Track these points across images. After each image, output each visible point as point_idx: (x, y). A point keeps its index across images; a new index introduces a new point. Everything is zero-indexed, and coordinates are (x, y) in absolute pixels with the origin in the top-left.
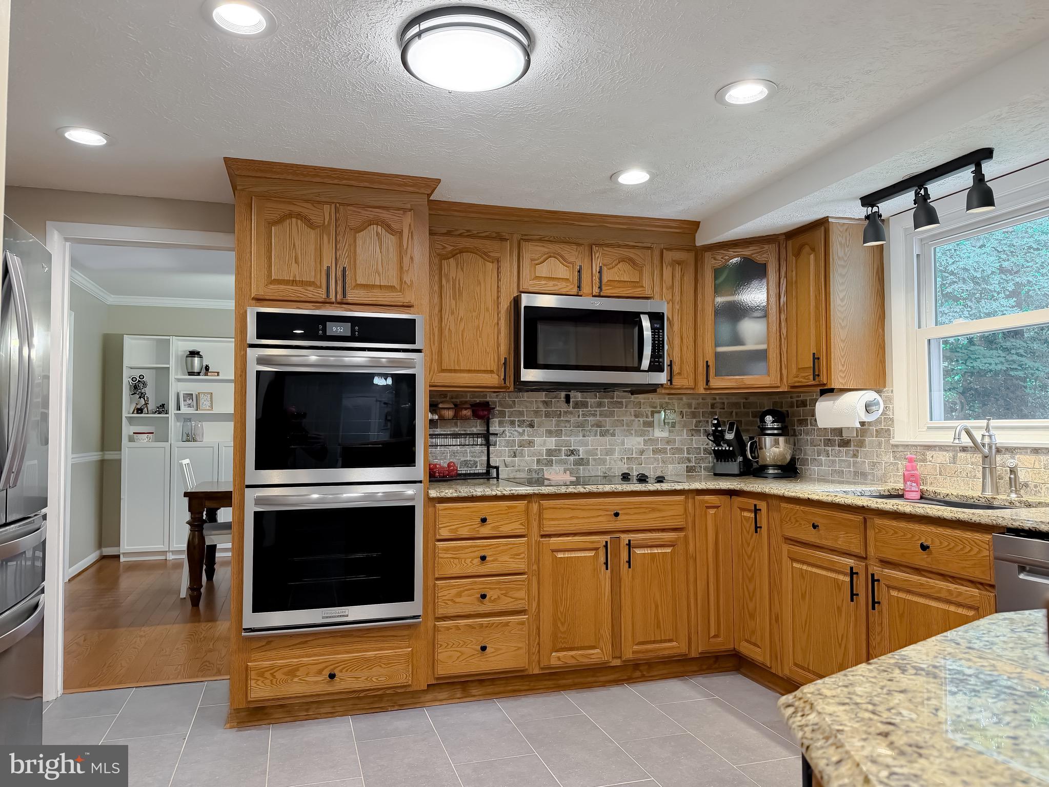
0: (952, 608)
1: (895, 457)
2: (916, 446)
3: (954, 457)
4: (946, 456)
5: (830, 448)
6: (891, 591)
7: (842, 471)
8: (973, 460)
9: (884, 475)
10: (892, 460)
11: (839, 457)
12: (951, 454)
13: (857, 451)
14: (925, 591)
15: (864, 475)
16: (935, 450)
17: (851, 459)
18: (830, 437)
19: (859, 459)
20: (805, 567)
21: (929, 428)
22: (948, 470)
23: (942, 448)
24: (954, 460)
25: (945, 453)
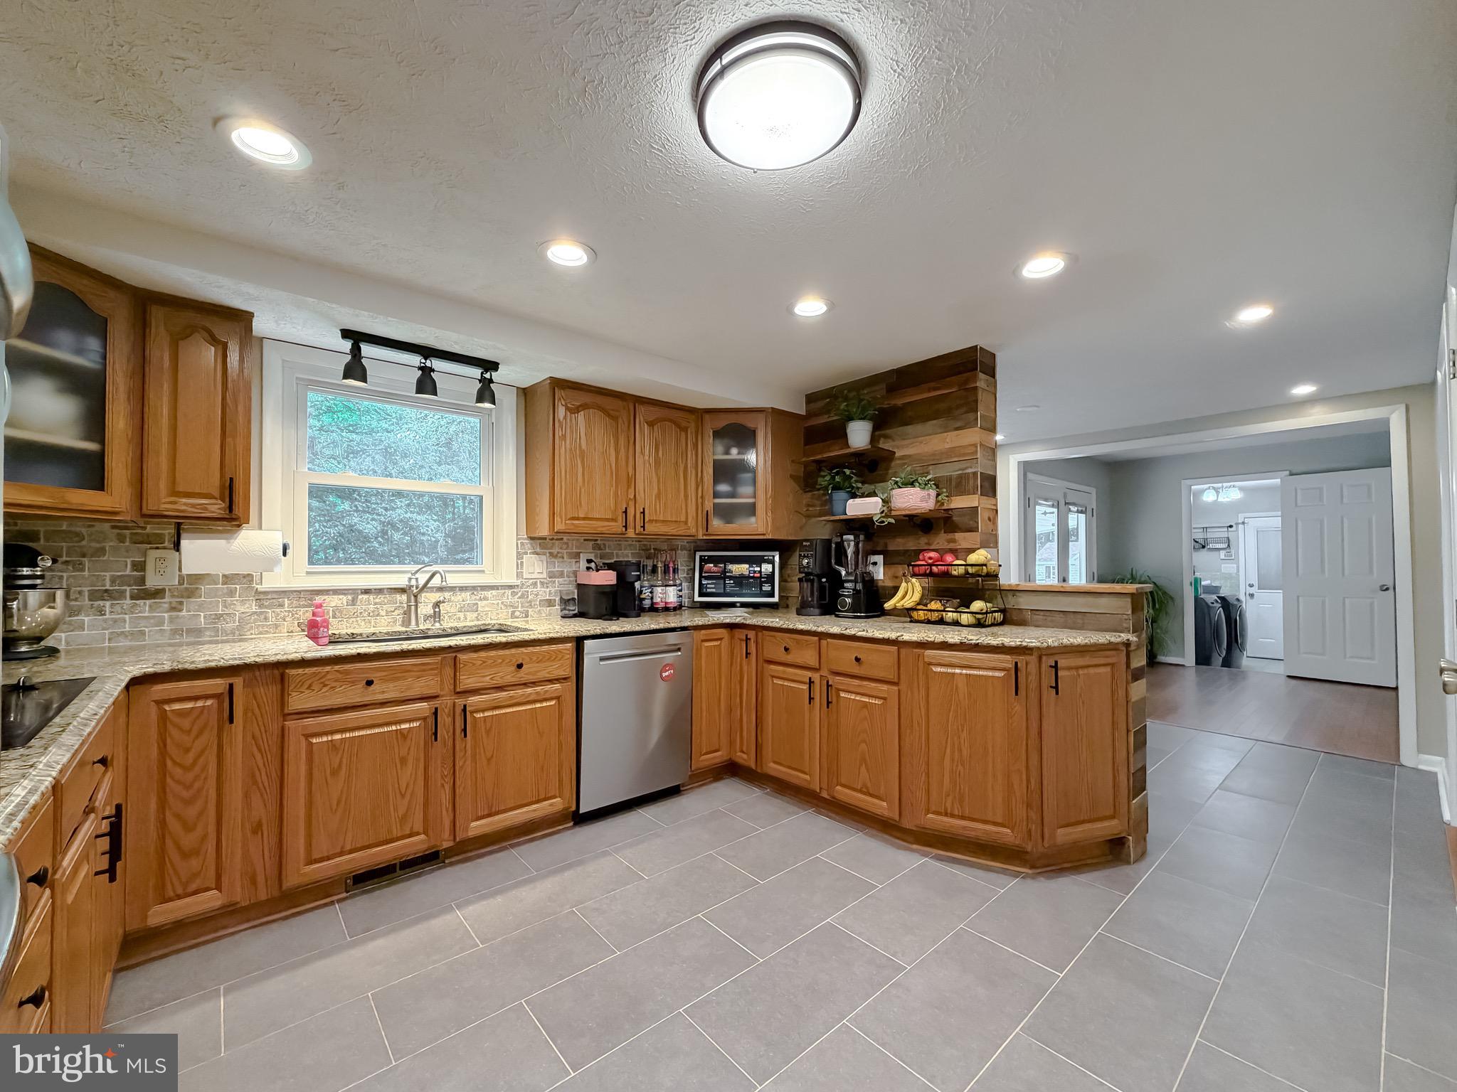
0: (538, 705)
1: (260, 607)
2: (300, 592)
3: (353, 600)
4: (344, 599)
5: (108, 604)
6: (475, 715)
7: (142, 633)
8: (377, 600)
9: (240, 627)
10: (254, 608)
11: (132, 613)
12: (350, 597)
13: (181, 603)
14: (515, 701)
15: (198, 632)
16: (328, 594)
17: (166, 615)
18: (108, 587)
19: (184, 613)
20: (338, 737)
21: (308, 573)
22: (344, 612)
23: (336, 592)
24: (353, 602)
25: (341, 597)
